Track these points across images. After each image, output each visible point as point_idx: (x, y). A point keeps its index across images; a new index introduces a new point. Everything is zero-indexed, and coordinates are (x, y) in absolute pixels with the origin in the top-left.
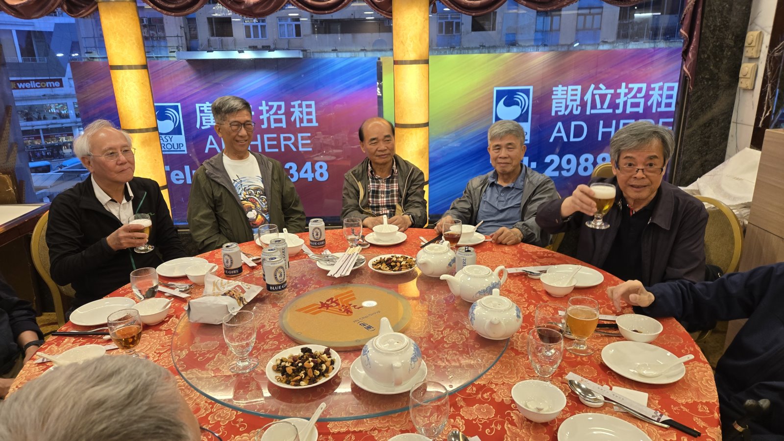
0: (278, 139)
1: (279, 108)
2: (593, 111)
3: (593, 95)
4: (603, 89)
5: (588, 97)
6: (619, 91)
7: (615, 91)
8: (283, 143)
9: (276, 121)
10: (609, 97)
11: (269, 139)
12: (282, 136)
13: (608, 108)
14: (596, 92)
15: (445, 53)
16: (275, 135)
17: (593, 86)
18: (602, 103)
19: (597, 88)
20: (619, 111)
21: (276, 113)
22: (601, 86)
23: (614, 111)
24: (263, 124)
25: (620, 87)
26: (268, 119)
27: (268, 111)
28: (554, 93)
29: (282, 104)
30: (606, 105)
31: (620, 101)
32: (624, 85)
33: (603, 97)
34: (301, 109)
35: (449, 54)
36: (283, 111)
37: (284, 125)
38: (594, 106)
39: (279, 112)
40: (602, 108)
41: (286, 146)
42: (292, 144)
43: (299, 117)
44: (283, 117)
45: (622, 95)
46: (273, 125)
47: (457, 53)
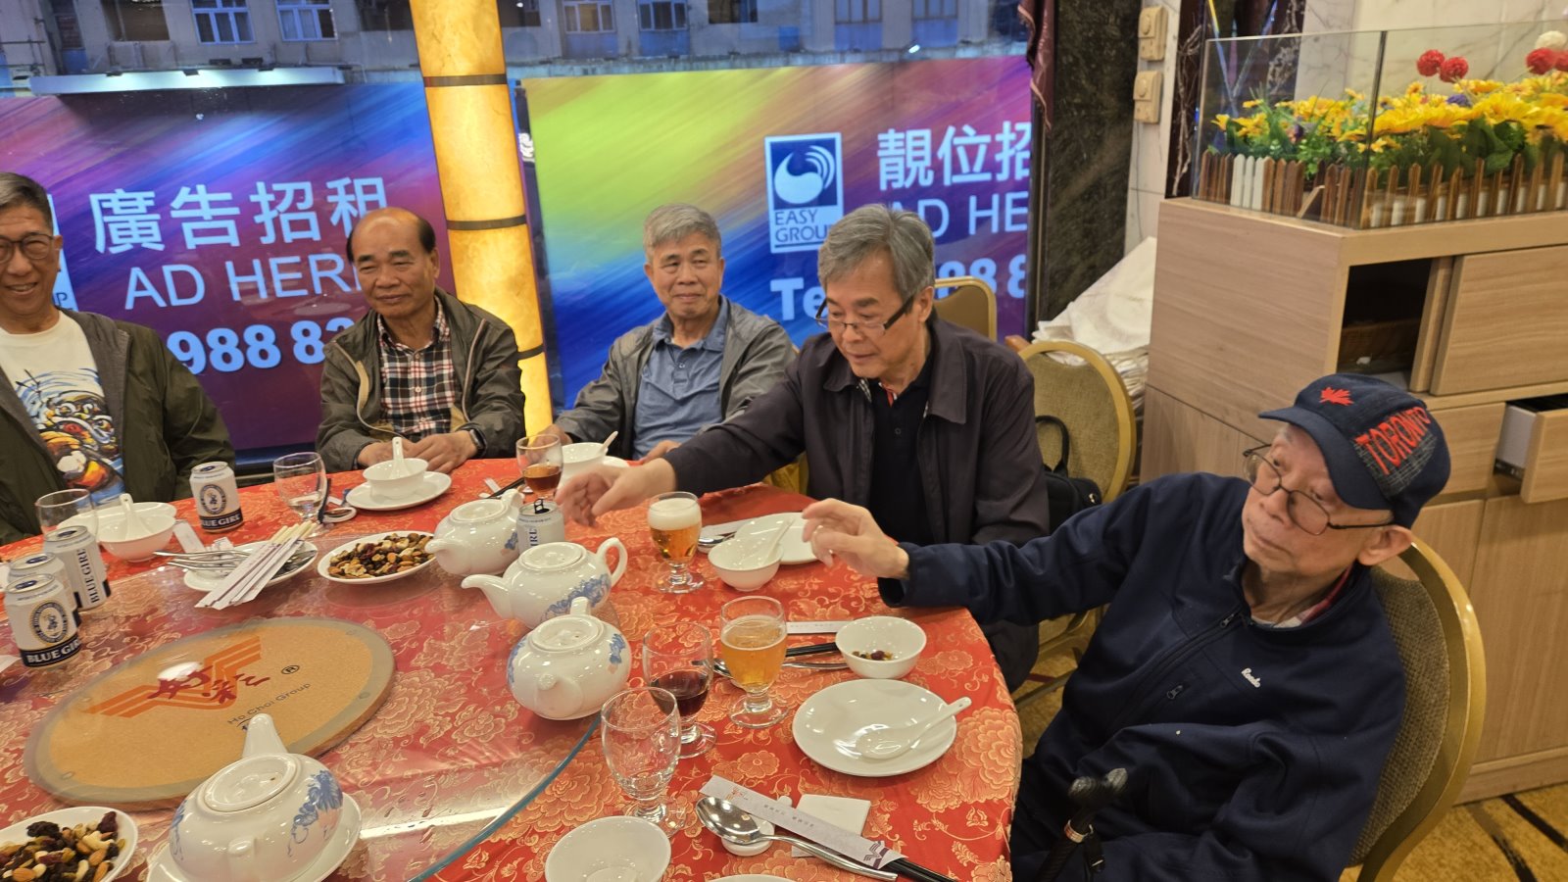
0: (303, 267)
1: (299, 195)
2: (958, 179)
3: (954, 148)
4: (971, 136)
5: (944, 151)
6: (998, 138)
7: (993, 138)
8: (316, 275)
9: (295, 226)
10: (982, 152)
11: (282, 268)
12: (313, 259)
13: (984, 170)
14: (958, 141)
15: (660, 70)
16: (296, 259)
17: (951, 130)
18: (972, 161)
19: (960, 133)
20: (1002, 177)
21: (293, 209)
22: (967, 129)
23: (994, 176)
24: (265, 234)
25: (1000, 131)
26: (276, 222)
27: (272, 205)
28: (882, 145)
29: (307, 186)
30: (978, 166)
31: (1003, 157)
32: (1007, 125)
33: (971, 151)
34: (351, 198)
35: (668, 70)
36: (309, 200)
37: (314, 234)
38: (956, 169)
39: (300, 206)
40: (971, 172)
41: (325, 281)
42: (340, 276)
43: (351, 215)
44: (312, 217)
45: (1006, 146)
46: (289, 236)
47: (685, 69)
